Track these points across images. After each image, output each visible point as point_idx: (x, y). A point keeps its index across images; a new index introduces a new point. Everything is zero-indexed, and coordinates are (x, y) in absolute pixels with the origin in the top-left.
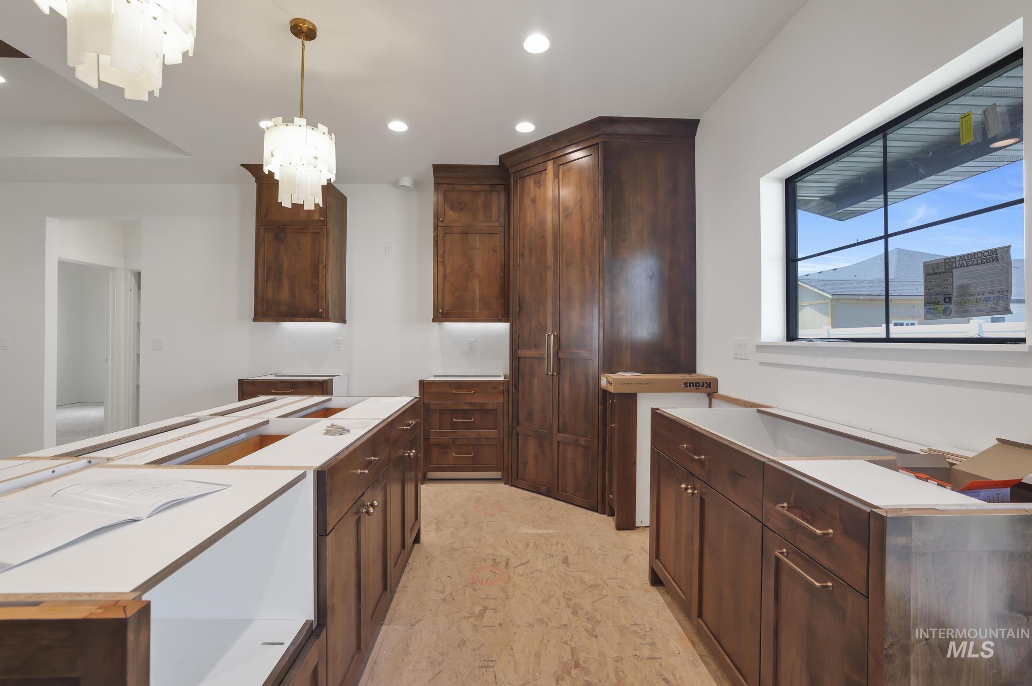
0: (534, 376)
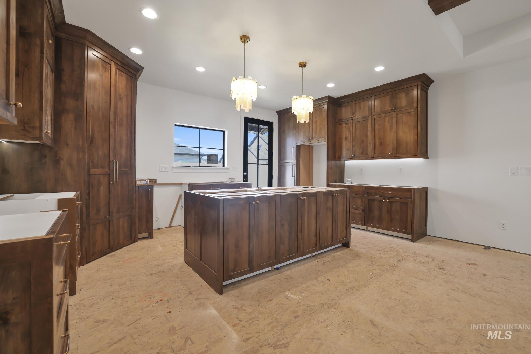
0: (101, 186)
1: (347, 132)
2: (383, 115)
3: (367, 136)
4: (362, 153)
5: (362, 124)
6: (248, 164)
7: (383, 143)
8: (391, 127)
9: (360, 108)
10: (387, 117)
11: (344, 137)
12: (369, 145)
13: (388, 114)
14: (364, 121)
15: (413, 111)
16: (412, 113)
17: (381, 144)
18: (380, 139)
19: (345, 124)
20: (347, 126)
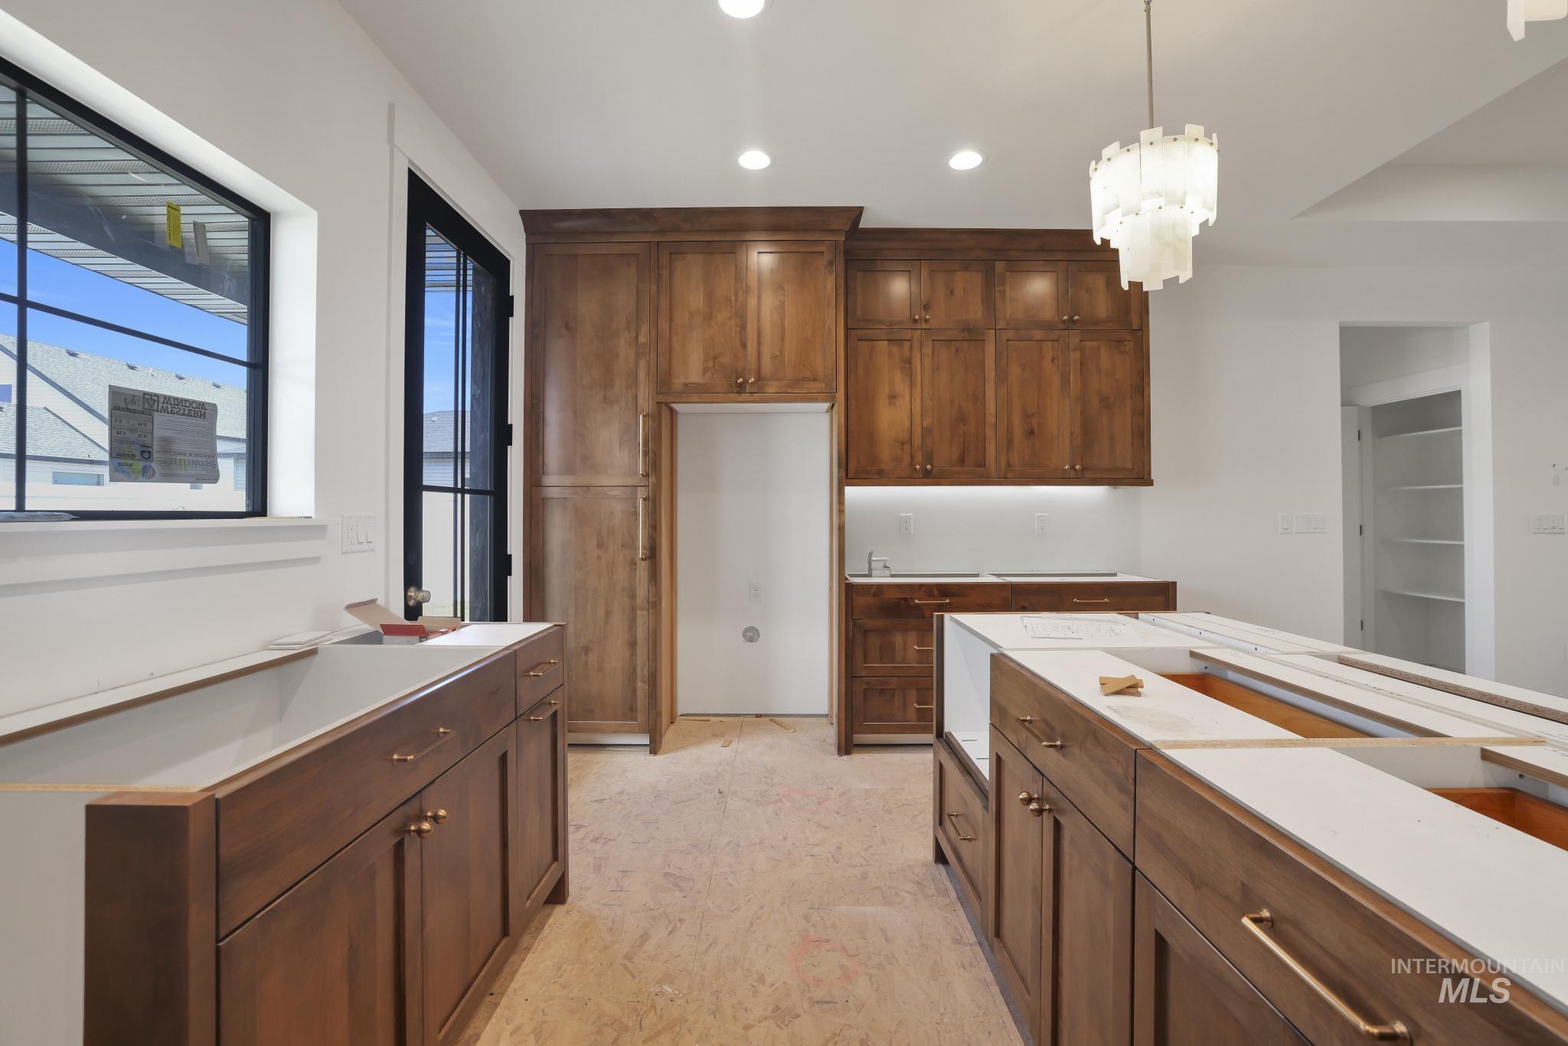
1: (898, 376)
2: (1038, 334)
3: (979, 399)
4: (962, 461)
5: (957, 351)
6: (426, 494)
7: (1036, 431)
8: (1065, 379)
9: (952, 292)
10: (1050, 343)
11: (884, 391)
12: (990, 433)
13: (1056, 335)
14: (965, 343)
15: (1129, 337)
16: (1125, 343)
17: (1032, 433)
18: (1027, 415)
19: (888, 340)
20: (895, 349)
